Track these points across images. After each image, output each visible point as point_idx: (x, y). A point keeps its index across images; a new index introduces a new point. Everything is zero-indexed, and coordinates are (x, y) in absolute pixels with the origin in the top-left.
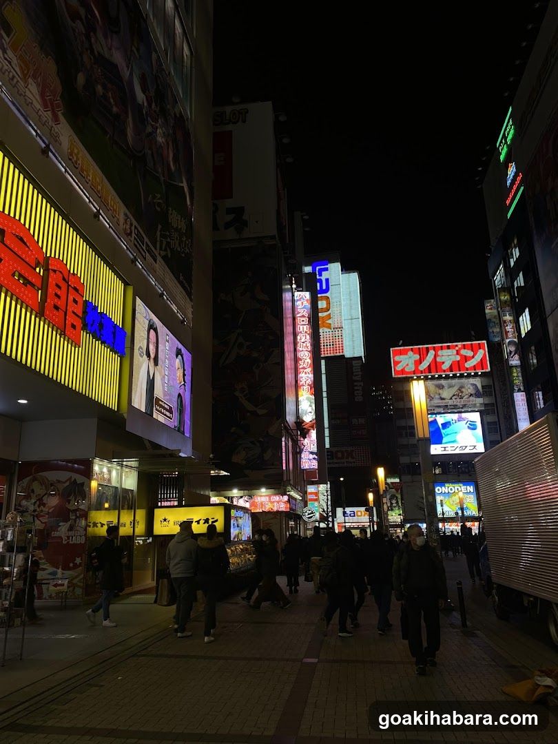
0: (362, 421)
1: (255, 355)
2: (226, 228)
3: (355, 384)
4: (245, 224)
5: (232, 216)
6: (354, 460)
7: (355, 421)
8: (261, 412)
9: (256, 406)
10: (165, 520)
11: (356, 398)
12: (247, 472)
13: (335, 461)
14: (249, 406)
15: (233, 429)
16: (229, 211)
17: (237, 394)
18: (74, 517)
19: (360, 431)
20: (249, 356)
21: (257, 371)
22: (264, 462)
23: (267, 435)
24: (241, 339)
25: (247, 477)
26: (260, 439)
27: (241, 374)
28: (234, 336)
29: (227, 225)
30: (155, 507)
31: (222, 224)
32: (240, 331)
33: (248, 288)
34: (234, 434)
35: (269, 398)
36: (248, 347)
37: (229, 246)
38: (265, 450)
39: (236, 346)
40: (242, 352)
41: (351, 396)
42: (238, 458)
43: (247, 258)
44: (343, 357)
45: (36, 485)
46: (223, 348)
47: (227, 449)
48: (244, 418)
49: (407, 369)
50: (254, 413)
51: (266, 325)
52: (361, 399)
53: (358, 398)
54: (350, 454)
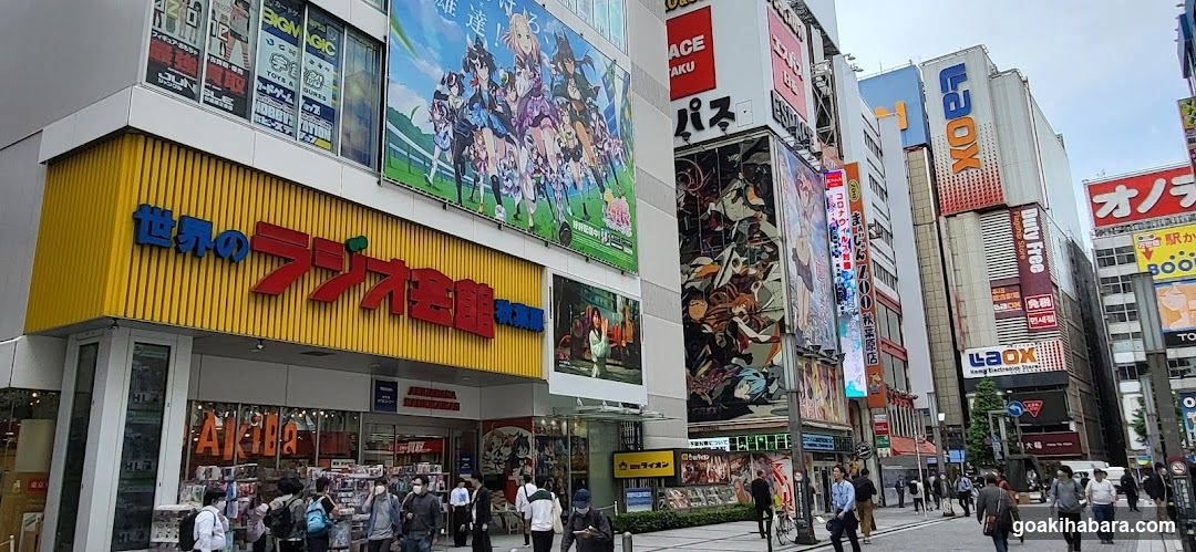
0: (1045, 302)
1: (752, 271)
2: (711, 125)
3: (1029, 246)
4: (732, 116)
5: (716, 111)
6: (1034, 364)
7: (1033, 303)
8: (764, 338)
9: (758, 333)
10: (623, 464)
11: (1032, 268)
12: (751, 407)
13: (1004, 366)
14: (750, 333)
15: (734, 360)
16: (714, 104)
17: (736, 319)
19: (1043, 320)
20: (746, 274)
21: (756, 291)
22: (770, 396)
23: (772, 366)
24: (736, 255)
25: (751, 412)
26: (765, 370)
27: (738, 296)
28: (727, 252)
29: (713, 122)
30: (615, 452)
31: (705, 121)
32: (734, 245)
33: (740, 193)
34: (736, 365)
35: (772, 322)
36: (744, 263)
37: (715, 146)
38: (769, 382)
39: (731, 264)
40: (738, 270)
41: (1023, 264)
42: (741, 392)
43: (737, 157)
44: (1004, 207)
45: (495, 439)
46: (717, 267)
47: (729, 382)
48: (745, 346)
49: (1117, 214)
50: (756, 341)
51: (763, 234)
52: (1041, 268)
53: (1036, 267)
54: (1028, 355)
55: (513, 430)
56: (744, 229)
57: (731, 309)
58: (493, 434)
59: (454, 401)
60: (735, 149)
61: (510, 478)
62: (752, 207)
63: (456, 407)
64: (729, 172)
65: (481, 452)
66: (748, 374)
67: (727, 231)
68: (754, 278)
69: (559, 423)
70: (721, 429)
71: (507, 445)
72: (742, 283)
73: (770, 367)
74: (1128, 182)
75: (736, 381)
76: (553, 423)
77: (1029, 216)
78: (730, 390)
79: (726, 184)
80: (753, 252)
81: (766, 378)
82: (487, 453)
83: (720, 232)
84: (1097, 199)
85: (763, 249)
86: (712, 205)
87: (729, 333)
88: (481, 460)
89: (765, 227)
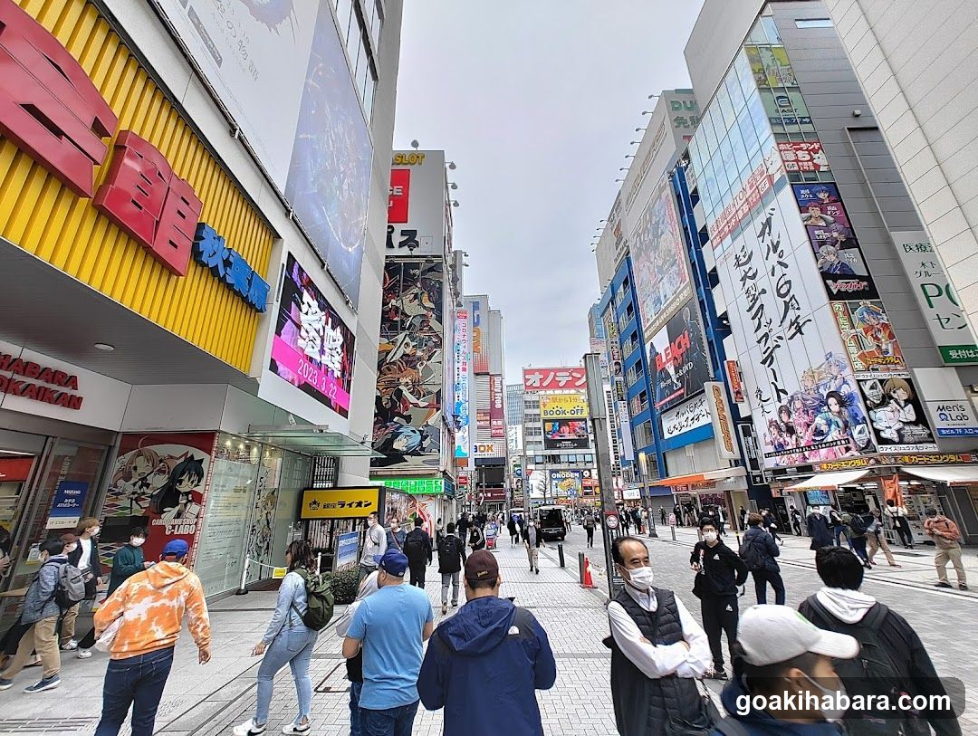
1: (419, 353)
2: (400, 247)
3: (496, 395)
4: (417, 243)
5: (406, 238)
6: (492, 453)
7: (494, 423)
8: (422, 404)
9: (418, 400)
10: (315, 503)
11: (496, 406)
12: (406, 457)
13: (479, 453)
14: (412, 399)
15: (396, 419)
16: (403, 233)
17: (402, 388)
18: (184, 501)
19: (498, 431)
20: (414, 355)
21: (421, 368)
22: (423, 449)
23: (427, 425)
24: (407, 340)
25: (406, 461)
26: (421, 429)
27: (405, 370)
28: (401, 337)
29: (401, 245)
30: (305, 489)
31: (396, 243)
32: (407, 332)
33: (416, 296)
34: (396, 423)
35: (430, 393)
36: (413, 347)
37: (402, 261)
38: (424, 438)
39: (403, 345)
40: (408, 351)
41: (493, 404)
42: (399, 445)
43: (417, 272)
44: (488, 374)
45: (140, 462)
46: (391, 346)
47: (389, 436)
48: (406, 408)
49: (534, 385)
50: (416, 405)
51: (431, 328)
52: (500, 406)
53: (498, 406)
54: (490, 448)
55: (178, 451)
56: (417, 322)
57: (398, 379)
58: (139, 455)
59: (73, 392)
60: (416, 266)
61: (156, 522)
62: (425, 308)
63: (74, 403)
64: (409, 281)
65: (109, 480)
66: (406, 430)
67: (403, 322)
68: (420, 359)
69: (248, 448)
70: (379, 473)
71: (161, 471)
72: (409, 361)
73: (426, 426)
74: (540, 371)
75: (396, 435)
76: (242, 446)
77: (497, 380)
78: (390, 442)
79: (406, 288)
80: (421, 340)
81: (422, 435)
82: (121, 483)
83: (397, 321)
84: (527, 377)
85: (430, 339)
86: (393, 301)
87: (394, 398)
88: (105, 493)
89: (433, 323)
